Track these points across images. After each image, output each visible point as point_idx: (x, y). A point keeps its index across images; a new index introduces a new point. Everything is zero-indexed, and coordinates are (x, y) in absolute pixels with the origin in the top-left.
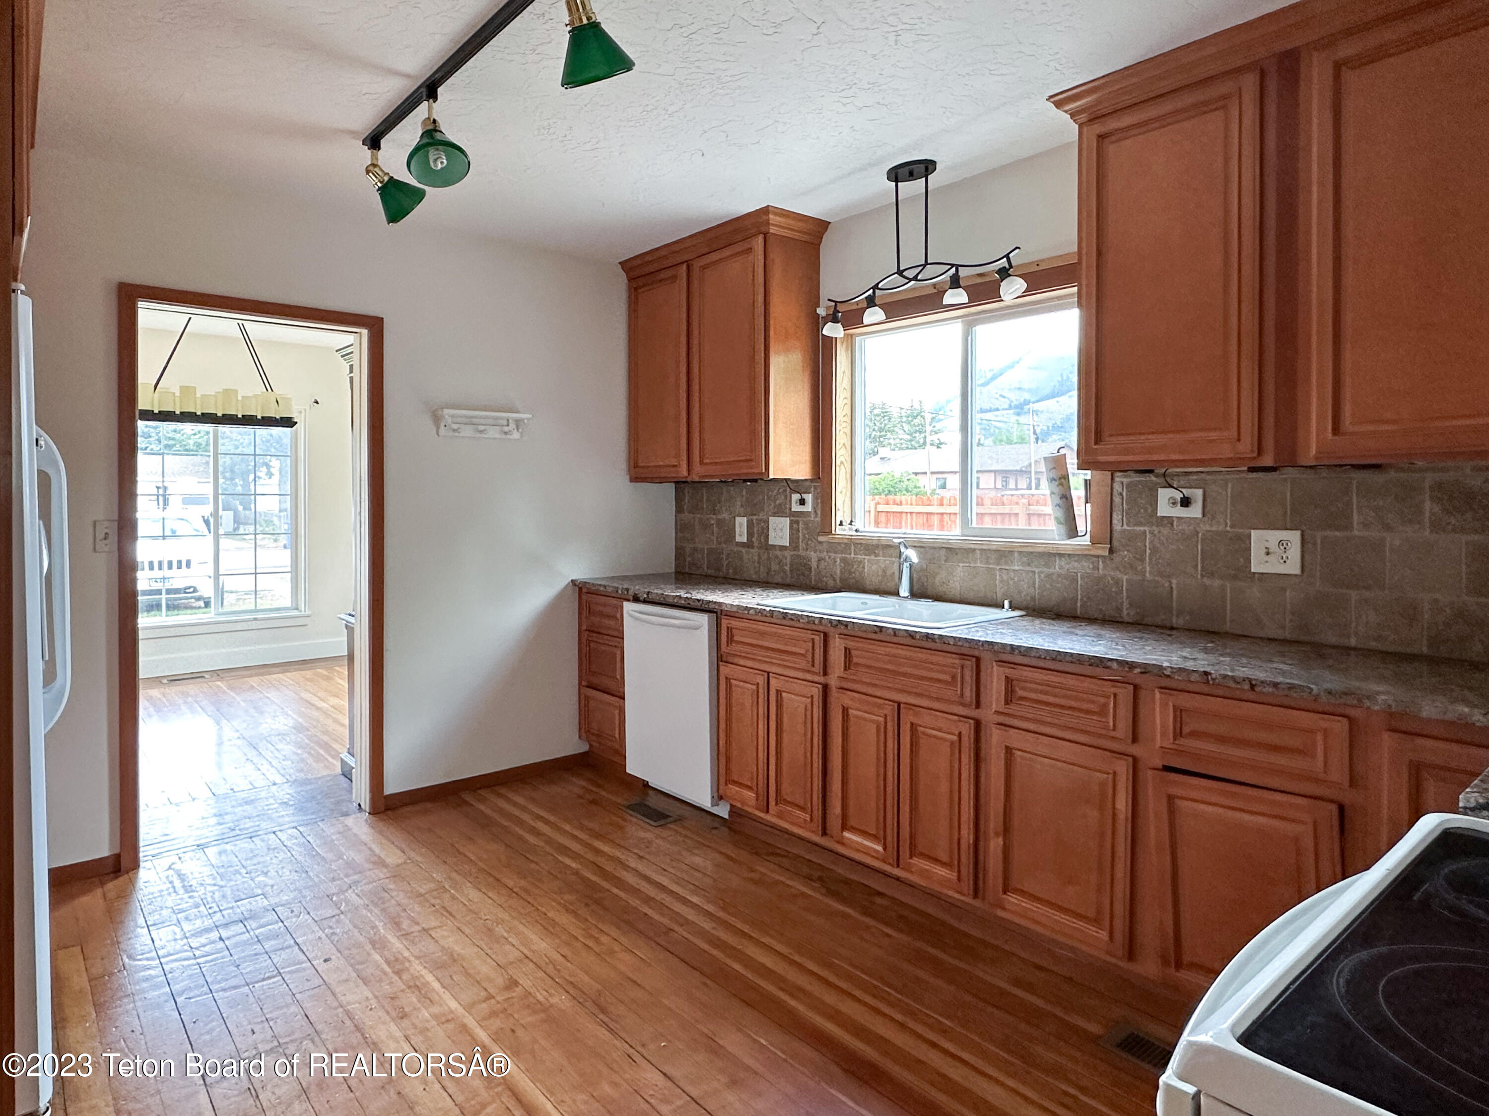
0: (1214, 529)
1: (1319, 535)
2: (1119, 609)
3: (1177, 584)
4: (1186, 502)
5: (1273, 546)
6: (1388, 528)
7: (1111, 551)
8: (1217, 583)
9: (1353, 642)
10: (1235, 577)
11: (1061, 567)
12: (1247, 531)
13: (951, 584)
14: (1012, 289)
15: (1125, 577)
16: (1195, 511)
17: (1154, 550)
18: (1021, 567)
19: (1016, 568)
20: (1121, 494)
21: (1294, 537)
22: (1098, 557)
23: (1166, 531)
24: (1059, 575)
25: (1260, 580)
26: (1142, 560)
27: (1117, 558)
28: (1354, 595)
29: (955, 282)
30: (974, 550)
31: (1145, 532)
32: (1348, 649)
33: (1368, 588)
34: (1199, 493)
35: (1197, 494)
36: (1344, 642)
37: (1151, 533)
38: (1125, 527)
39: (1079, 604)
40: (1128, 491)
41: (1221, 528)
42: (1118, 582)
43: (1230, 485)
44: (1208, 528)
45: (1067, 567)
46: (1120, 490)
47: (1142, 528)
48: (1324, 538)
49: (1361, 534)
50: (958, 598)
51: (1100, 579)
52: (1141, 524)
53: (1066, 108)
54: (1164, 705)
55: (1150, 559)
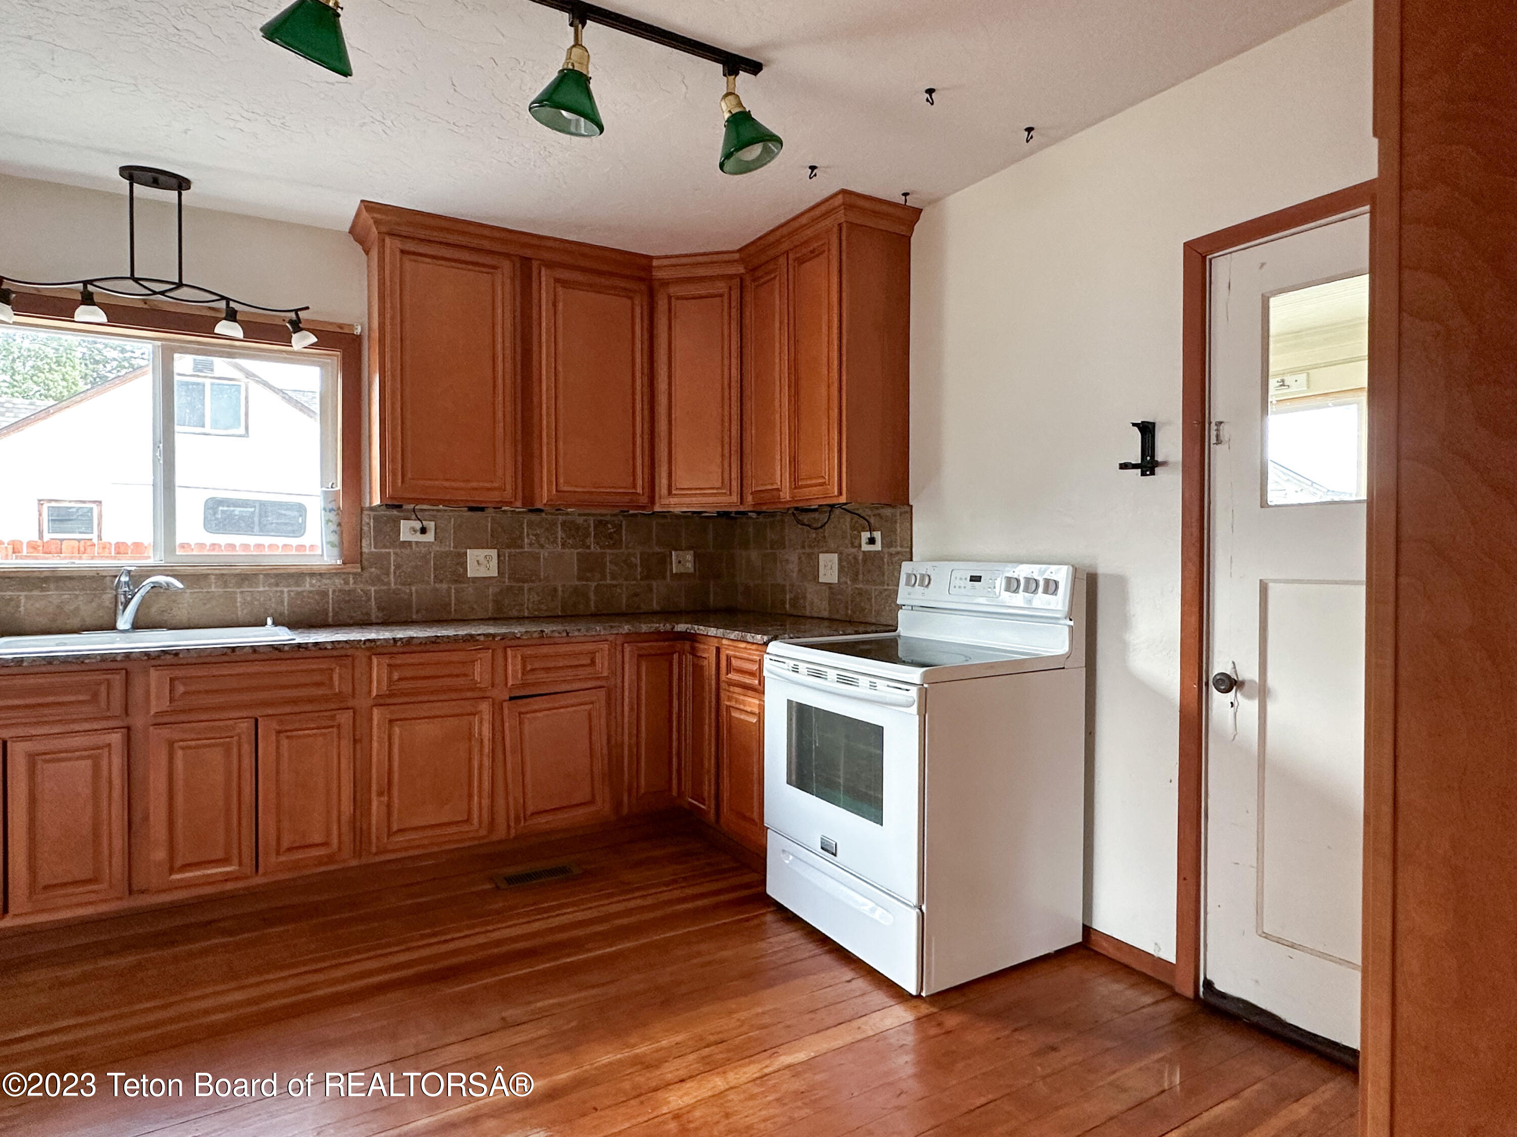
0: (443, 549)
1: (507, 551)
2: (368, 614)
3: (417, 591)
4: (423, 531)
5: (481, 559)
6: (542, 547)
7: (362, 569)
8: (444, 586)
9: (526, 614)
10: (456, 581)
11: (312, 585)
12: (463, 551)
13: (175, 611)
14: (302, 341)
15: (373, 589)
16: (430, 537)
17: (398, 567)
18: (267, 588)
19: (261, 589)
20: (368, 524)
21: (494, 553)
22: (349, 573)
23: (408, 551)
24: (310, 592)
25: (473, 582)
26: (388, 574)
27: (366, 574)
28: (526, 585)
29: (231, 315)
30: (206, 576)
31: (389, 553)
32: (524, 618)
33: (533, 581)
34: (433, 523)
35: (431, 525)
36: (521, 614)
37: (395, 553)
38: (373, 549)
39: (331, 614)
40: (374, 522)
41: (447, 549)
42: (367, 593)
43: (453, 520)
44: (438, 549)
45: (319, 584)
46: (367, 521)
47: (387, 550)
48: (510, 553)
49: (530, 550)
50: (187, 625)
51: (349, 592)
52: (385, 547)
53: (375, 215)
54: (515, 657)
55: (395, 573)
